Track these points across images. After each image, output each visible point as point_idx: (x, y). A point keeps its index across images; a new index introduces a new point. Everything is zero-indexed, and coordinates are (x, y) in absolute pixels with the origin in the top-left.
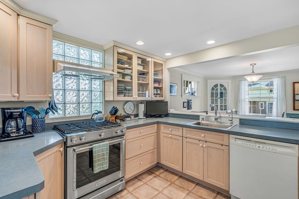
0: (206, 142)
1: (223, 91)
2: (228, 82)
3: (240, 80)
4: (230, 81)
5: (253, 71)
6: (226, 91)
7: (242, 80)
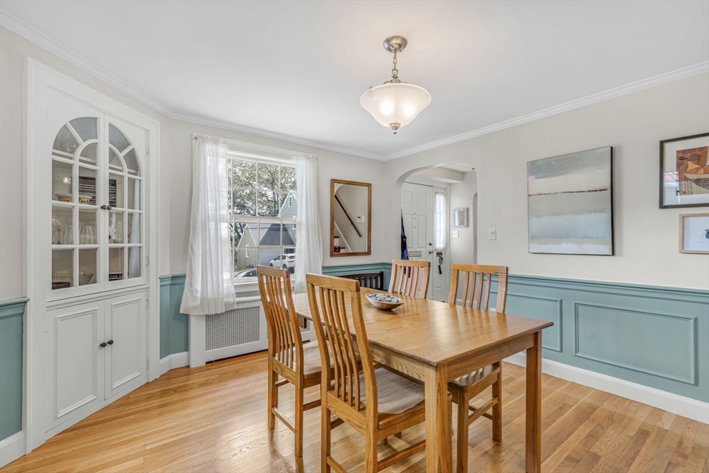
3: (195, 135)
4: (154, 128)
6: (139, 174)
7: (205, 140)
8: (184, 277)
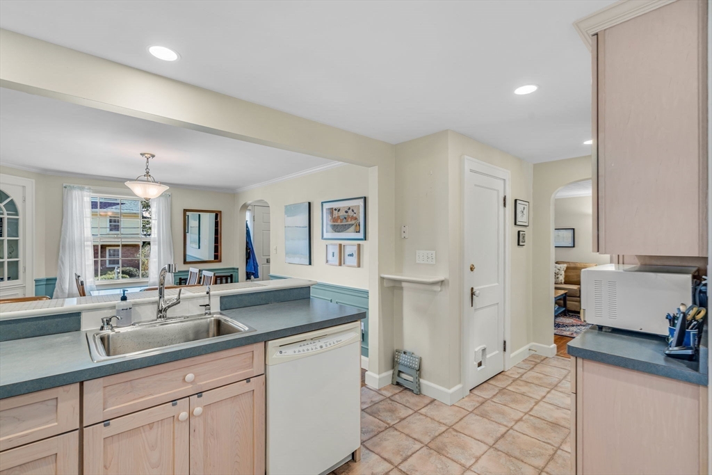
0: (199, 394)
1: (5, 212)
2: (24, 187)
3: (64, 185)
4: (30, 184)
5: (148, 173)
6: (17, 215)
7: (72, 188)
8: (56, 279)
